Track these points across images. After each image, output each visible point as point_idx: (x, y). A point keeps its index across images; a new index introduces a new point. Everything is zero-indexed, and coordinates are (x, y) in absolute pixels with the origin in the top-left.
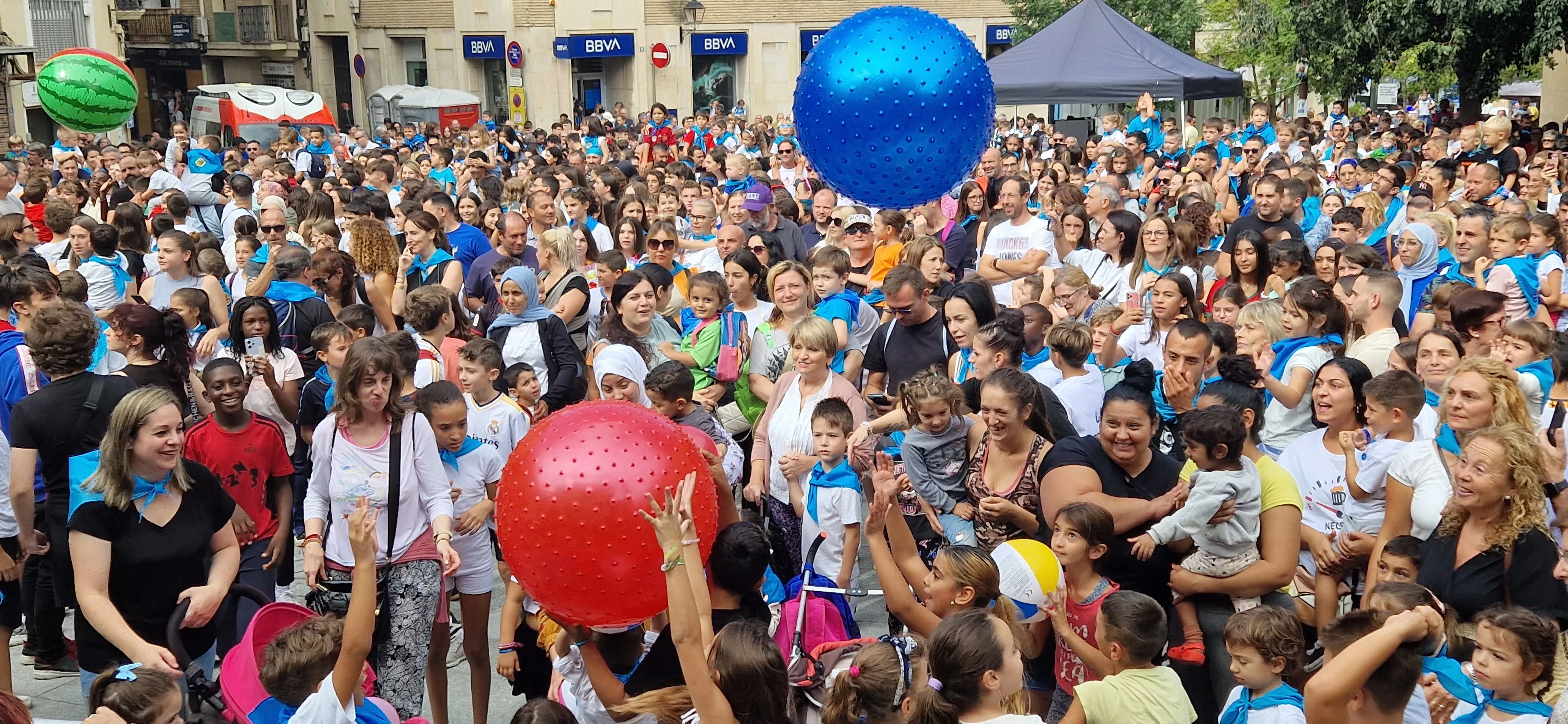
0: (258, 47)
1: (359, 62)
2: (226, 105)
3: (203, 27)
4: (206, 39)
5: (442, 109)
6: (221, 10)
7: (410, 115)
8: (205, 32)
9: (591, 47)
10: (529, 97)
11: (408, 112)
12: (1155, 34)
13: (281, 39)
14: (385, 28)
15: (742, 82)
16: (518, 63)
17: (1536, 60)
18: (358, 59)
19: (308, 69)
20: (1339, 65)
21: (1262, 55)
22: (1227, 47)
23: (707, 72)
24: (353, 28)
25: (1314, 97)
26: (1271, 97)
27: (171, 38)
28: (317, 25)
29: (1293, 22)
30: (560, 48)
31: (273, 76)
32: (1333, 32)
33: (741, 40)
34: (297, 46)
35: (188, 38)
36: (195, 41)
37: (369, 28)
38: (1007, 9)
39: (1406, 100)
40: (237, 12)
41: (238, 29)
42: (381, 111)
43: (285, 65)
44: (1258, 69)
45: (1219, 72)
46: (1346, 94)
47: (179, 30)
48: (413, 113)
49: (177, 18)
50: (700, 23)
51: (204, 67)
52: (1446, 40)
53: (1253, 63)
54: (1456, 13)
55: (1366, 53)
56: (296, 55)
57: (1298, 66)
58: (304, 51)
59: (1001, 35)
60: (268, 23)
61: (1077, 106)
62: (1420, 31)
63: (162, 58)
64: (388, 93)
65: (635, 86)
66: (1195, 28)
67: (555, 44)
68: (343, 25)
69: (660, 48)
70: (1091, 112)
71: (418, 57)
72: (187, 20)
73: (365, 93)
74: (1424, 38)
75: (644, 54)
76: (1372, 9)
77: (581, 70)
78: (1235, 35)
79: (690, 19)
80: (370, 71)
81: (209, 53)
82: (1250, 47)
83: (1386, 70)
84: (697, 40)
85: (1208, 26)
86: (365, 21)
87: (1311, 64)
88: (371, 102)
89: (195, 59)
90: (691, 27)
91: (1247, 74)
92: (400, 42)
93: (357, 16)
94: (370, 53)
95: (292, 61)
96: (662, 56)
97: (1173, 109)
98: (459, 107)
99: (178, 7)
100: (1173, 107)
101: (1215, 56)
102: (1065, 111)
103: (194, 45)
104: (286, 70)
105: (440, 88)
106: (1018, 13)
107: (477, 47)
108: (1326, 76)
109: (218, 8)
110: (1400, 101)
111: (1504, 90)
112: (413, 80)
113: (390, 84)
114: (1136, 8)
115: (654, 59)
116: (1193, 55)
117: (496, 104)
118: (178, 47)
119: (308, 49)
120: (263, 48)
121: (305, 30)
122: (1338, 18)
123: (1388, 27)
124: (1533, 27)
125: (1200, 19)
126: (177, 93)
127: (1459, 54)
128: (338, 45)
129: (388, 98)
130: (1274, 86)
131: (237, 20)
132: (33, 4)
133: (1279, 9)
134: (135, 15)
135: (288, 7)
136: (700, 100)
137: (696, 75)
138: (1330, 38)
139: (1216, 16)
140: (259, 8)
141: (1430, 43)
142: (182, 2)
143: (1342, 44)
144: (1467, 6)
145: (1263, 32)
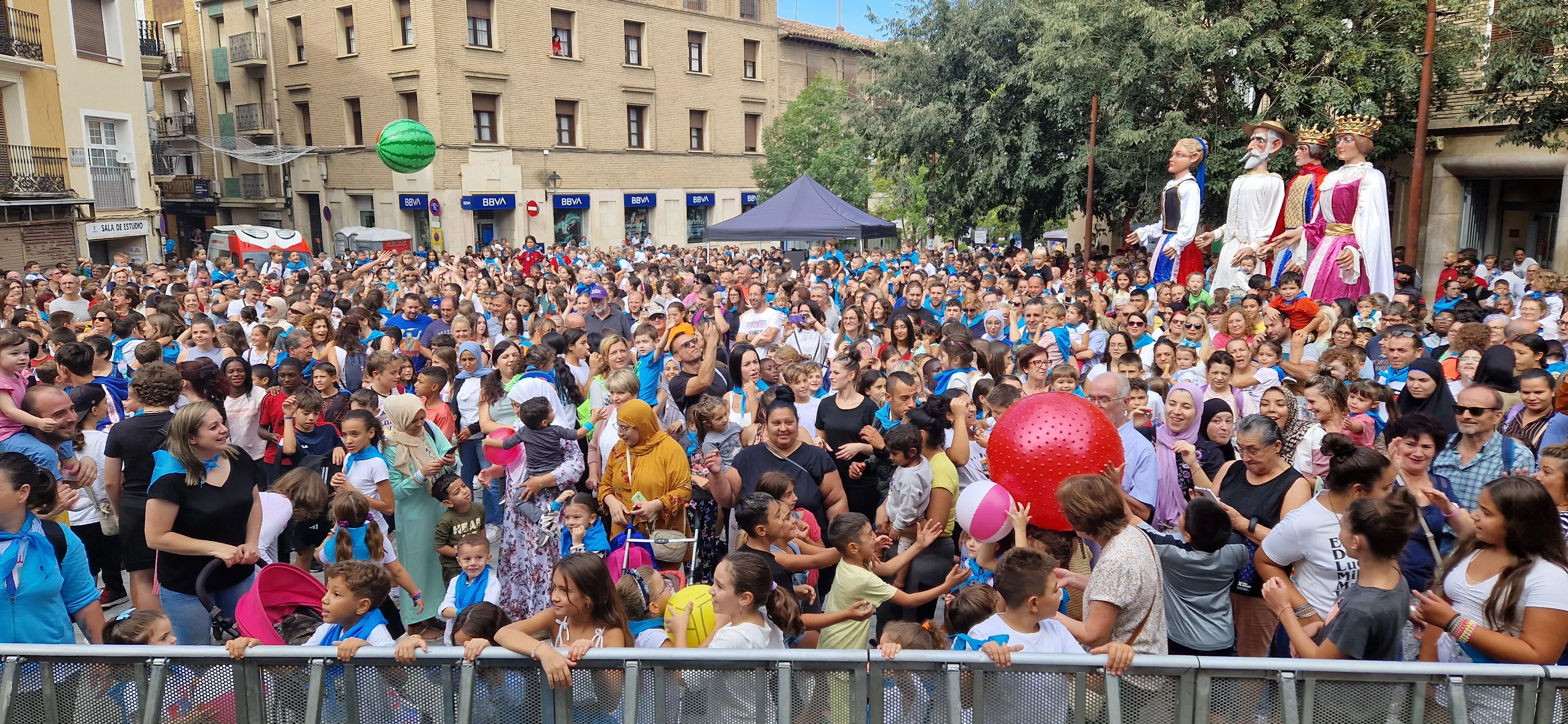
0: (256, 201)
1: (327, 211)
2: (233, 239)
3: (217, 188)
4: (219, 196)
5: (384, 242)
6: (230, 177)
7: (362, 246)
8: (218, 191)
9: (487, 203)
10: (445, 235)
11: (361, 244)
12: (844, 199)
13: (272, 196)
14: (345, 189)
15: (587, 226)
16: (437, 212)
17: (1064, 216)
18: (326, 209)
19: (291, 216)
20: (952, 218)
21: (908, 212)
22: (887, 207)
23: (564, 220)
24: (323, 189)
25: (938, 238)
26: (913, 238)
27: (194, 195)
28: (297, 186)
29: (925, 192)
30: (465, 203)
31: (266, 220)
32: (948, 199)
33: (586, 199)
34: (283, 200)
35: (206, 195)
36: (211, 197)
37: (334, 189)
38: (754, 182)
39: (992, 240)
40: (241, 177)
41: (242, 190)
42: (343, 244)
43: (275, 213)
44: (905, 221)
45: (883, 222)
46: (957, 236)
47: (200, 190)
48: (364, 245)
49: (198, 182)
50: (558, 188)
51: (217, 214)
52: (1013, 204)
53: (902, 218)
54: (1018, 188)
55: (967, 211)
56: (283, 206)
57: (928, 219)
58: (289, 204)
59: (751, 199)
60: (262, 185)
61: (797, 242)
62: (998, 198)
63: (188, 208)
64: (347, 232)
65: (516, 228)
66: (867, 196)
67: (462, 201)
68: (315, 186)
69: (532, 203)
70: (807, 247)
71: (366, 207)
72: (205, 183)
73: (331, 232)
74: (1001, 202)
75: (522, 207)
76: (970, 184)
77: (480, 218)
78: (891, 200)
79: (552, 185)
80: (334, 217)
81: (221, 205)
82: (901, 207)
83: (979, 222)
84: (557, 199)
85: (875, 195)
86: (331, 184)
87: (936, 218)
88: (336, 238)
89: (211, 209)
90: (553, 191)
91: (899, 226)
92: (355, 198)
93: (326, 181)
94: (334, 205)
95: (280, 210)
96: (534, 209)
97: (855, 245)
98: (396, 241)
99: (199, 174)
100: (855, 243)
101: (880, 214)
102: (790, 245)
103: (210, 200)
104: (275, 216)
105: (384, 228)
106: (760, 185)
107: (409, 202)
108: (945, 225)
109: (227, 174)
110: (988, 241)
111: (1046, 235)
112: (365, 223)
113: (348, 225)
114: (832, 183)
115: (528, 211)
117: (422, 238)
118: (200, 201)
119: (291, 202)
120: (260, 201)
121: (289, 189)
122: (951, 190)
123: (980, 195)
124: (1062, 197)
125: (870, 190)
126: (199, 231)
127: (1021, 212)
128: (312, 200)
129: (348, 235)
130: (915, 231)
131: (241, 183)
132: (94, 171)
133: (916, 185)
134: (168, 178)
135: (277, 175)
136: (559, 237)
137: (556, 221)
138: (946, 202)
139: (880, 189)
140: (256, 175)
141: (1004, 206)
142: (202, 171)
143: (954, 205)
144: (1024, 184)
145: (908, 198)
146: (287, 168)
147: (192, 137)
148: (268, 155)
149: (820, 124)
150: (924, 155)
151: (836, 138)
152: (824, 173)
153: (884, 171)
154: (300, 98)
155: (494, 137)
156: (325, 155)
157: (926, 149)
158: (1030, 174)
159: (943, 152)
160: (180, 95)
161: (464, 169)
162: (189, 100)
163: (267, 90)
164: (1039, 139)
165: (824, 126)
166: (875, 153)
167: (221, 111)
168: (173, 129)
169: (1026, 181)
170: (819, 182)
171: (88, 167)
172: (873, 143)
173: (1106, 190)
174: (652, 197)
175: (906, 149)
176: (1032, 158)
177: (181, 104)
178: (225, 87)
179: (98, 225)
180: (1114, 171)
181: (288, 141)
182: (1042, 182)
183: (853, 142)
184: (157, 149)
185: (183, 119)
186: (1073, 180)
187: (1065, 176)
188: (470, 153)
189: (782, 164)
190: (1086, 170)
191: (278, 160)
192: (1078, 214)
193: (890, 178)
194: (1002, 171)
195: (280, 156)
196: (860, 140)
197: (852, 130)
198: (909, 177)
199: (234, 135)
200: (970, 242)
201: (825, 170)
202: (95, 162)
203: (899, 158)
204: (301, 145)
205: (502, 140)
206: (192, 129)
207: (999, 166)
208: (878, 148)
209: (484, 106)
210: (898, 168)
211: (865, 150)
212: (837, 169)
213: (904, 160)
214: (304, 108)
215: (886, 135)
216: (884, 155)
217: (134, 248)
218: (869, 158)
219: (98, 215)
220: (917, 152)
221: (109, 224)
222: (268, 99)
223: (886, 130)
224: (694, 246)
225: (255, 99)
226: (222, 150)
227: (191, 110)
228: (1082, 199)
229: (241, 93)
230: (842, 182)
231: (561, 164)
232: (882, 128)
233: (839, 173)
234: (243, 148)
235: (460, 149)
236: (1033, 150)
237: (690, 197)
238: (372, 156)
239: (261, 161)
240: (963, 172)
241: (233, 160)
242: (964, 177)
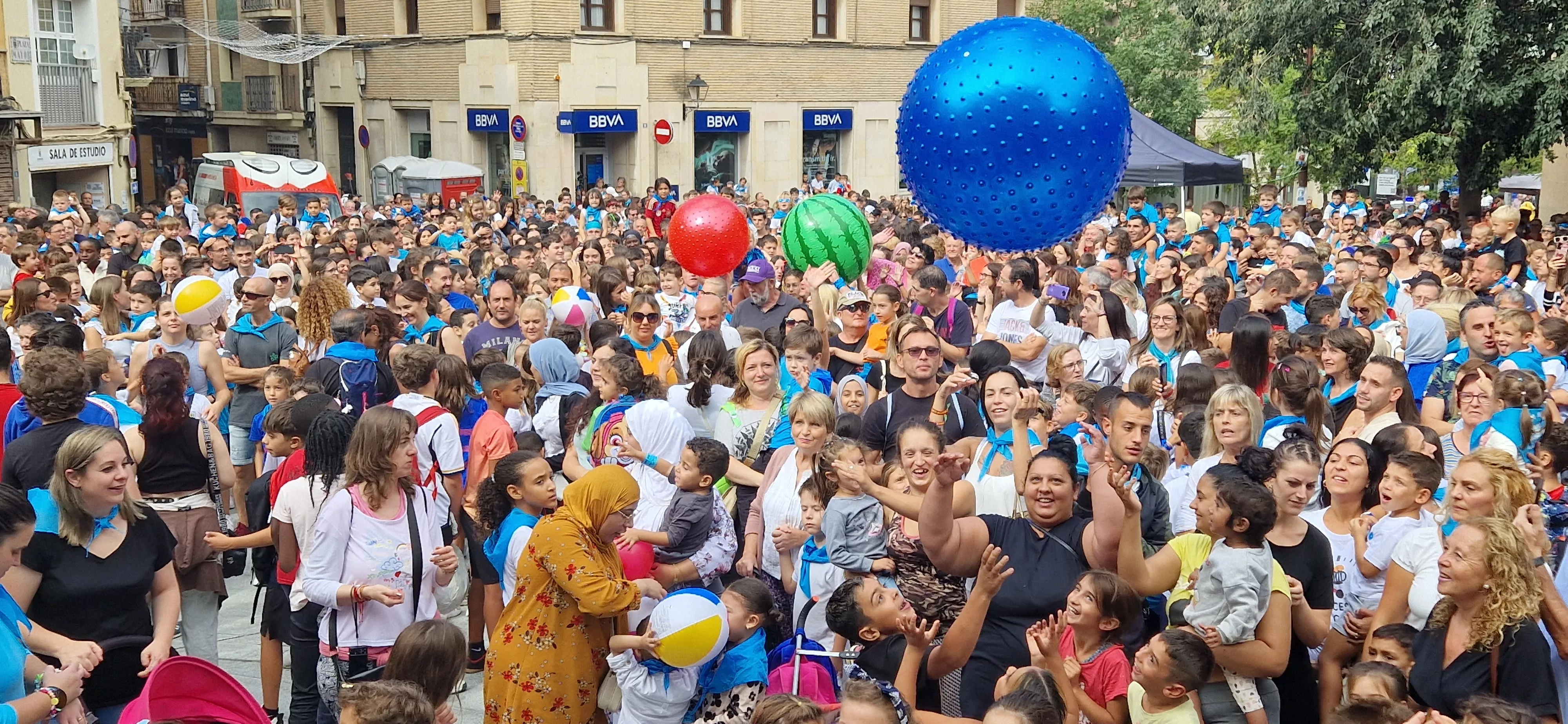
0: (264, 117)
1: (364, 133)
2: (230, 173)
3: (210, 97)
4: (213, 108)
5: (444, 181)
6: (228, 79)
7: (412, 186)
8: (211, 101)
9: (596, 122)
10: (532, 171)
11: (411, 183)
12: (1155, 120)
13: (287, 109)
14: (390, 100)
15: (744, 160)
16: (521, 136)
17: (1536, 153)
18: (363, 129)
19: (313, 139)
20: (1340, 154)
21: (1262, 143)
22: (1227, 134)
23: (710, 149)
24: (359, 99)
25: (1313, 186)
26: (1271, 185)
27: (178, 106)
28: (323, 95)
29: (1294, 111)
30: (564, 122)
31: (277, 145)
32: (1333, 121)
33: (743, 118)
34: (302, 116)
35: (194, 106)
36: (201, 110)
37: (374, 99)
39: (1407, 190)
40: (244, 82)
41: (245, 99)
42: (384, 181)
43: (290, 135)
44: (1258, 157)
45: (1219, 158)
46: (1345, 183)
47: (186, 99)
48: (416, 184)
49: (185, 87)
50: (703, 100)
51: (209, 135)
52: (1447, 131)
53: (1253, 151)
54: (1456, 105)
55: (1365, 143)
56: (301, 124)
57: (1298, 155)
58: (310, 121)
60: (274, 93)
62: (1419, 121)
63: (168, 125)
64: (391, 164)
65: (637, 161)
66: (1195, 116)
67: (559, 119)
68: (349, 96)
69: (663, 124)
71: (422, 129)
72: (194, 89)
73: (369, 164)
74: (1424, 128)
75: (647, 130)
76: (1372, 98)
77: (584, 145)
78: (1236, 122)
79: (694, 96)
80: (374, 142)
81: (215, 122)
82: (1251, 133)
83: (1386, 160)
84: (700, 117)
85: (1207, 113)
86: (371, 93)
87: (1311, 153)
88: (374, 172)
89: (201, 127)
90: (694, 105)
91: (1247, 162)
92: (404, 113)
93: (363, 87)
94: (374, 125)
95: (298, 131)
96: (665, 132)
97: (1173, 195)
98: (461, 179)
99: (186, 75)
100: (1172, 191)
101: (1215, 144)
103: (200, 114)
104: (291, 140)
105: (443, 160)
107: (481, 121)
108: (1325, 165)
109: (225, 76)
110: (1399, 191)
111: (1504, 183)
112: (417, 152)
113: (394, 155)
115: (656, 136)
116: (1193, 141)
117: (499, 176)
118: (185, 115)
119: (313, 119)
120: (269, 117)
121: (311, 100)
122: (1339, 107)
123: (1388, 117)
124: (1533, 120)
125: (1200, 105)
126: (181, 160)
127: (1459, 146)
128: (343, 115)
129: (391, 169)
130: (1274, 174)
131: (244, 89)
132: (42, 70)
133: (1279, 98)
134: (143, 82)
135: (295, 77)
136: (702, 178)
137: (697, 154)
138: (1330, 127)
139: (1217, 104)
140: (266, 78)
141: (1431, 134)
142: (189, 71)
143: (1342, 133)
144: (1467, 98)
145: (1263, 119)
146: (309, 67)
147: (179, 21)
148: (284, 48)
150: (1294, 50)
151: (1145, 21)
153: (1225, 76)
155: (609, 21)
156: (364, 49)
157: (1297, 39)
158: (1477, 82)
159: (1327, 43)
161: (563, 70)
164: (1495, 24)
166: (1211, 46)
168: (151, 8)
169: (1471, 94)
171: (35, 65)
172: (1208, 30)
174: (847, 116)
175: (1264, 41)
176: (1481, 55)
179: (45, 150)
181: (313, 26)
182: (1499, 96)
183: (1175, 28)
184: (129, 40)
186: (1554, 92)
187: (1540, 87)
188: (573, 46)
191: (297, 57)
192: (1562, 149)
193: (1235, 87)
194: (1428, 77)
195: (300, 50)
196: (1185, 24)
197: (1174, 8)
198: (1266, 85)
199: (236, 18)
202: (44, 56)
203: (1251, 54)
204: (330, 33)
205: (620, 27)
207: (1424, 68)
208: (1216, 37)
210: (1249, 71)
211: (1193, 41)
212: (1146, 71)
213: (1258, 58)
215: (1230, 16)
216: (1226, 50)
217: (93, 184)
218: (1201, 53)
219: (45, 136)
220: (1282, 45)
221: (60, 147)
223: (1230, 9)
226: (219, 40)
230: (1154, 93)
231: (708, 63)
233: (1148, 78)
234: (248, 37)
235: (560, 39)
236: (1484, 41)
238: (431, 50)
239: (273, 57)
240: (1360, 77)
241: (233, 56)
242: (1361, 86)
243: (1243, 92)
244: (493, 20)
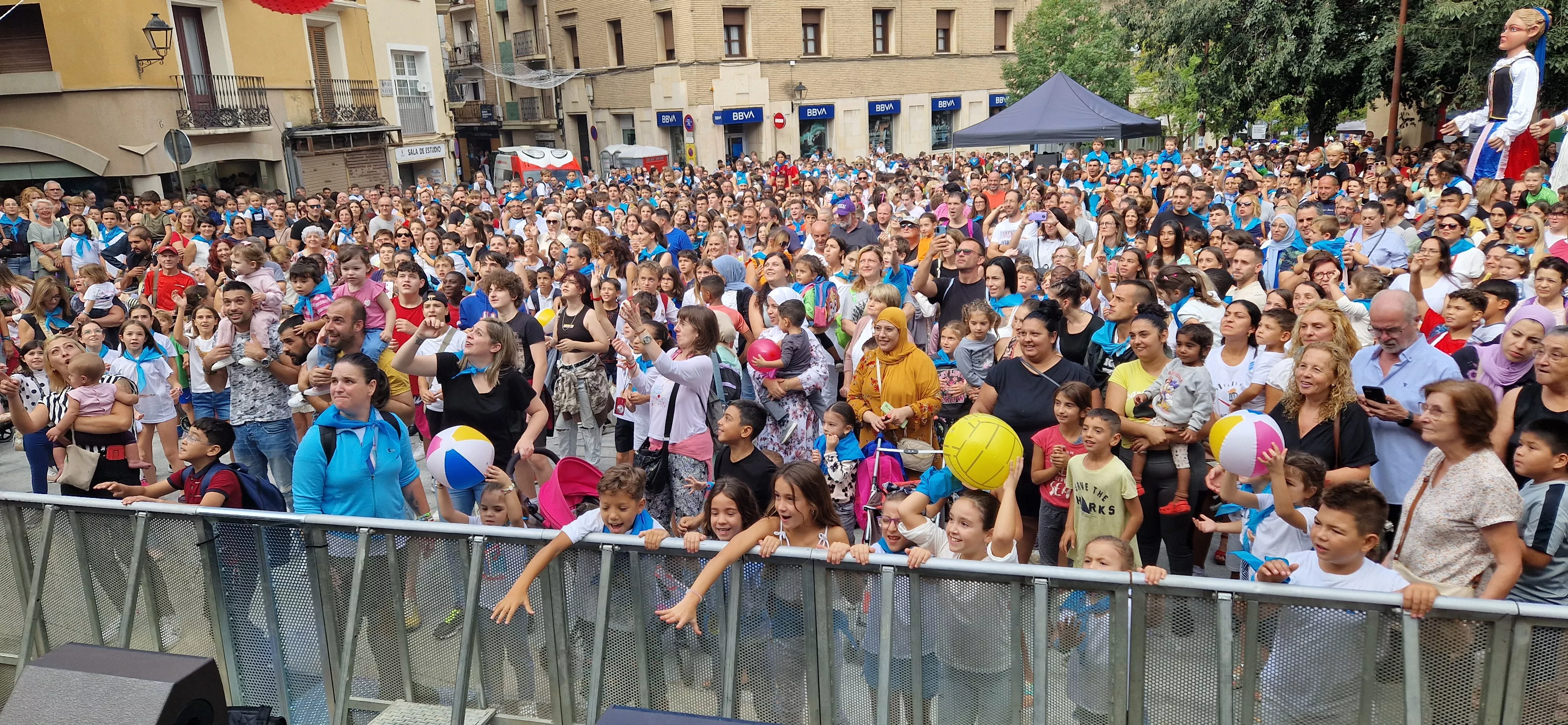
0: (532, 123)
1: (594, 131)
2: (515, 160)
3: (499, 112)
4: (502, 119)
5: (644, 159)
6: (510, 101)
7: (625, 163)
8: (501, 115)
9: (737, 117)
10: (698, 149)
11: (624, 161)
12: (1102, 96)
13: (547, 117)
14: (609, 108)
15: (831, 136)
16: (691, 129)
17: (1363, 105)
18: (593, 128)
19: (563, 136)
20: (1227, 112)
21: (1174, 108)
22: (1150, 103)
23: (809, 131)
24: (590, 109)
25: (1209, 135)
26: (1180, 136)
27: (481, 119)
28: (568, 108)
29: (1196, 85)
30: (717, 118)
31: (543, 140)
32: (1223, 91)
33: (830, 109)
34: (556, 122)
35: (491, 118)
36: (495, 120)
37: (599, 109)
38: (1003, 83)
39: (1273, 135)
40: (520, 102)
41: (520, 113)
42: (608, 161)
43: (549, 134)
44: (1171, 117)
45: (1145, 120)
46: (1231, 132)
47: (485, 114)
48: (627, 162)
49: (484, 107)
50: (804, 99)
51: (501, 136)
52: (1301, 94)
53: (1168, 114)
54: (1307, 76)
55: (1245, 104)
56: (555, 127)
57: (1199, 114)
58: (560, 125)
59: (999, 101)
60: (538, 108)
61: (1049, 145)
62: (1282, 88)
63: (476, 131)
64: (611, 149)
65: (764, 141)
66: (1128, 92)
67: (714, 116)
68: (583, 107)
69: (779, 116)
70: (1058, 149)
71: (628, 126)
72: (490, 108)
73: (598, 150)
74: (1285, 93)
75: (769, 120)
76: (1250, 74)
77: (730, 132)
78: (1156, 95)
79: (798, 97)
80: (600, 136)
81: (503, 128)
82: (1168, 102)
83: (1259, 116)
84: (803, 110)
85: (1137, 90)
86: (597, 104)
87: (1207, 113)
88: (602, 155)
89: (495, 132)
90: (799, 102)
91: (1164, 122)
92: (618, 117)
93: (592, 101)
94: (600, 125)
95: (554, 131)
96: (781, 121)
97: (1113, 146)
98: (654, 157)
99: (484, 99)
100: (1113, 144)
101: (1142, 109)
102: (1041, 149)
103: (494, 123)
104: (550, 137)
105: (643, 145)
106: (1010, 85)
107: (666, 119)
108: (1217, 121)
109: (508, 99)
110: (1267, 136)
111: (1340, 127)
112: (627, 141)
113: (613, 144)
114: (1089, 79)
115: (775, 123)
116: (1127, 109)
117: (678, 154)
118: (485, 124)
119: (562, 123)
120: (535, 123)
121: (560, 111)
122: (1227, 81)
123: (1261, 86)
124: (1361, 84)
125: (1132, 85)
126: (485, 152)
127: (1309, 103)
128: (580, 120)
129: (612, 152)
130: (1182, 128)
131: (520, 107)
132: (399, 100)
133: (1187, 77)
134: (459, 105)
135: (550, 98)
136: (805, 149)
137: (802, 133)
138: (1221, 95)
139: (1143, 83)
140: (533, 98)
141: (1289, 96)
142: (486, 96)
143: (1229, 98)
144: (1315, 71)
145: (1176, 92)
146: (558, 90)
147: (478, 65)
148: (542, 79)
149: (1077, 16)
150: (1196, 44)
151: (1094, 30)
152: (1080, 69)
153: (1149, 64)
154: (568, 23)
155: (743, 51)
156: (591, 77)
157: (1198, 37)
158: (1322, 59)
159: (1218, 39)
160: (466, 25)
161: (715, 84)
162: (474, 30)
163: (540, 16)
164: (1335, 18)
165: (1082, 18)
166: (1140, 44)
167: (501, 39)
168: (461, 58)
169: (1318, 67)
170: (1075, 79)
171: (395, 97)
172: (1138, 33)
173: (1417, 74)
174: (897, 104)
175: (1176, 39)
176: (1326, 41)
177: (468, 33)
178: (504, 15)
179: (405, 150)
180: (1428, 50)
181: (559, 65)
182: (1337, 68)
183: (1114, 34)
184: (450, 77)
185: (469, 48)
186: (1376, 63)
187: (1366, 60)
188: (721, 69)
189: (1034, 62)
190: (1392, 51)
191: (550, 84)
192: (1381, 102)
193: (1156, 72)
194: (1288, 58)
195: (553, 80)
196: (1122, 30)
197: (1114, 20)
198: (1177, 69)
199: (512, 61)
200: (1246, 138)
201: (1081, 66)
202: (400, 91)
203: (1167, 48)
204: (570, 68)
205: (750, 53)
206: (476, 57)
207: (1285, 51)
208: (1144, 38)
209: (734, 20)
210: (1166, 60)
211: (1127, 41)
212: (1095, 64)
213: (1172, 51)
214: (572, 32)
215: (1153, 23)
216: (1149, 46)
217: (435, 170)
218: (1132, 49)
219: (405, 141)
220: (1188, 40)
221: (414, 148)
222: (541, 25)
223: (1152, 19)
224: (939, 153)
225: (529, 26)
226: (504, 76)
227: (476, 39)
228: (1386, 85)
229: (518, 21)
230: (1101, 78)
231: (807, 74)
232: (1148, 17)
233: (1097, 69)
234: (521, 73)
235: (712, 64)
236: (1327, 31)
237: (935, 102)
238: (633, 76)
239: (536, 85)
240: (1241, 60)
241: (512, 85)
242: (1242, 66)
243: (1161, 74)
244: (670, 54)
